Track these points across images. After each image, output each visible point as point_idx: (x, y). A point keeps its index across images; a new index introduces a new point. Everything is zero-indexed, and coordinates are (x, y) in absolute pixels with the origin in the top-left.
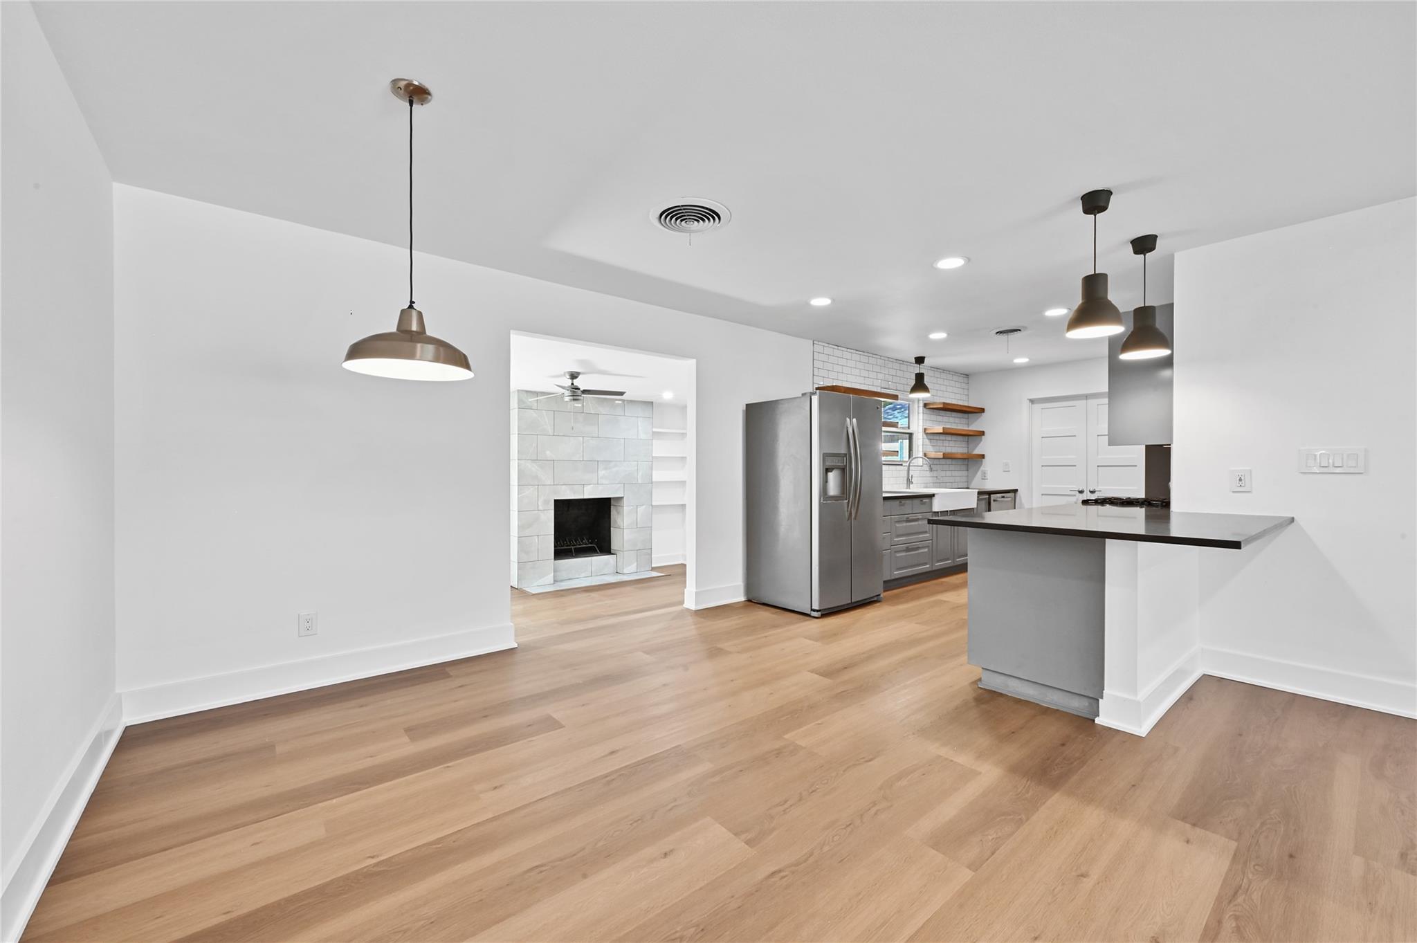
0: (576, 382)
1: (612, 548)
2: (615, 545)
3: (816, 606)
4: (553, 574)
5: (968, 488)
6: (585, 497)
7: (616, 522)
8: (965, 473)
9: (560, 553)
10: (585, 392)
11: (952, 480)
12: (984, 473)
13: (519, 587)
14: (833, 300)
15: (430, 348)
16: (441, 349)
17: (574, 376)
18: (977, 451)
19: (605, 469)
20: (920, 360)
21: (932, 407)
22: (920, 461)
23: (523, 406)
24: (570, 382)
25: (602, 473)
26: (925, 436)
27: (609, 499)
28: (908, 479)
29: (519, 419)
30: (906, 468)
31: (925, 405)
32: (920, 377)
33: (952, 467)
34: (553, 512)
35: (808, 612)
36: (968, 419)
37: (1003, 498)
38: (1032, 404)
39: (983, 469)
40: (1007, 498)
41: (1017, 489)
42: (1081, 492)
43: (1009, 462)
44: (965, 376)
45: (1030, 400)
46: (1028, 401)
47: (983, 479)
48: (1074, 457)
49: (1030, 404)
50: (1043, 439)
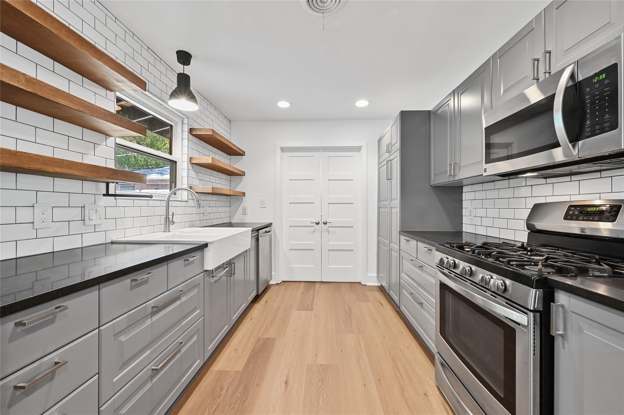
5: (230, 225)
8: (228, 209)
12: (244, 210)
18: (239, 189)
21: (198, 133)
22: (184, 195)
28: (167, 218)
30: (164, 203)
32: (184, 79)
36: (230, 160)
37: (266, 232)
38: (282, 152)
39: (243, 206)
40: (269, 232)
41: (272, 223)
42: (318, 224)
43: (265, 200)
44: (228, 121)
45: (281, 148)
46: (280, 148)
47: (243, 214)
48: (313, 196)
49: (281, 151)
50: (290, 181)
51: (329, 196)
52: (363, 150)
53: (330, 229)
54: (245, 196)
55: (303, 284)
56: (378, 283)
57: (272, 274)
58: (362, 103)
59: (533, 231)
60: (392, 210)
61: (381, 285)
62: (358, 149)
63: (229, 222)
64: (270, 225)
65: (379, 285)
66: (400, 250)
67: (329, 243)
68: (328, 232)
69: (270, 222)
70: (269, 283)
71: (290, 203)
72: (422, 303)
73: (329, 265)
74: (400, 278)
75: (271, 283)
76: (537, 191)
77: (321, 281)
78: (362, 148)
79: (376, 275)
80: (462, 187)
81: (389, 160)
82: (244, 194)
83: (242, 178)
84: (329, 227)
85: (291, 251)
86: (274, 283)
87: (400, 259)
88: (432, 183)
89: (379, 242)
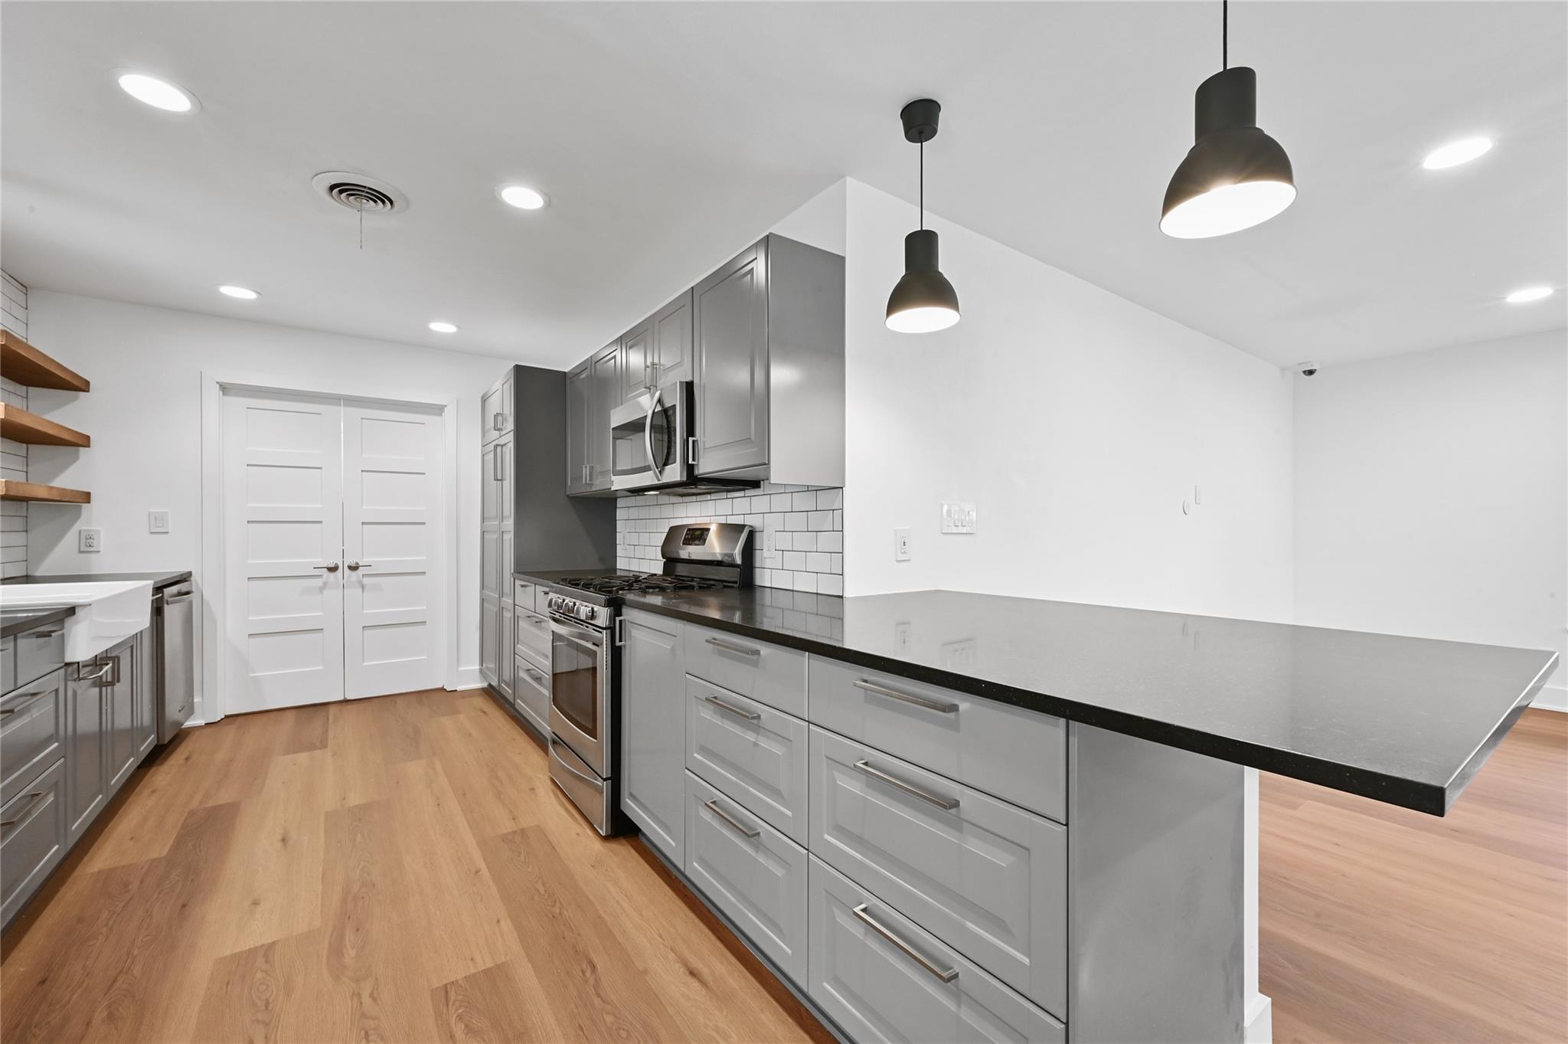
8: (19, 539)
12: (87, 539)
18: (64, 482)
36: (27, 398)
37: (180, 594)
38: (223, 394)
39: (83, 528)
40: (188, 593)
41: (190, 574)
42: (333, 569)
43: (167, 512)
44: (20, 287)
45: (221, 386)
46: (218, 385)
47: (81, 552)
48: (319, 506)
49: (221, 393)
50: (249, 467)
51: (365, 507)
52: (449, 413)
53: (366, 580)
54: (89, 502)
55: (290, 714)
56: (482, 682)
57: (195, 700)
58: (443, 327)
59: (671, 562)
60: (504, 535)
61: (490, 685)
62: (438, 410)
63: (25, 574)
64: (185, 578)
65: (485, 685)
66: (515, 605)
67: (365, 612)
68: (363, 587)
69: (184, 569)
70: (183, 727)
71: (248, 522)
72: (540, 678)
73: (363, 661)
74: (515, 654)
75: (188, 724)
76: (667, 511)
77: (342, 698)
78: (446, 409)
79: (477, 667)
80: (616, 499)
81: (497, 445)
82: (87, 497)
83: (78, 451)
84: (363, 575)
85: (253, 640)
86: (201, 722)
87: (516, 619)
88: (568, 493)
89: (483, 600)
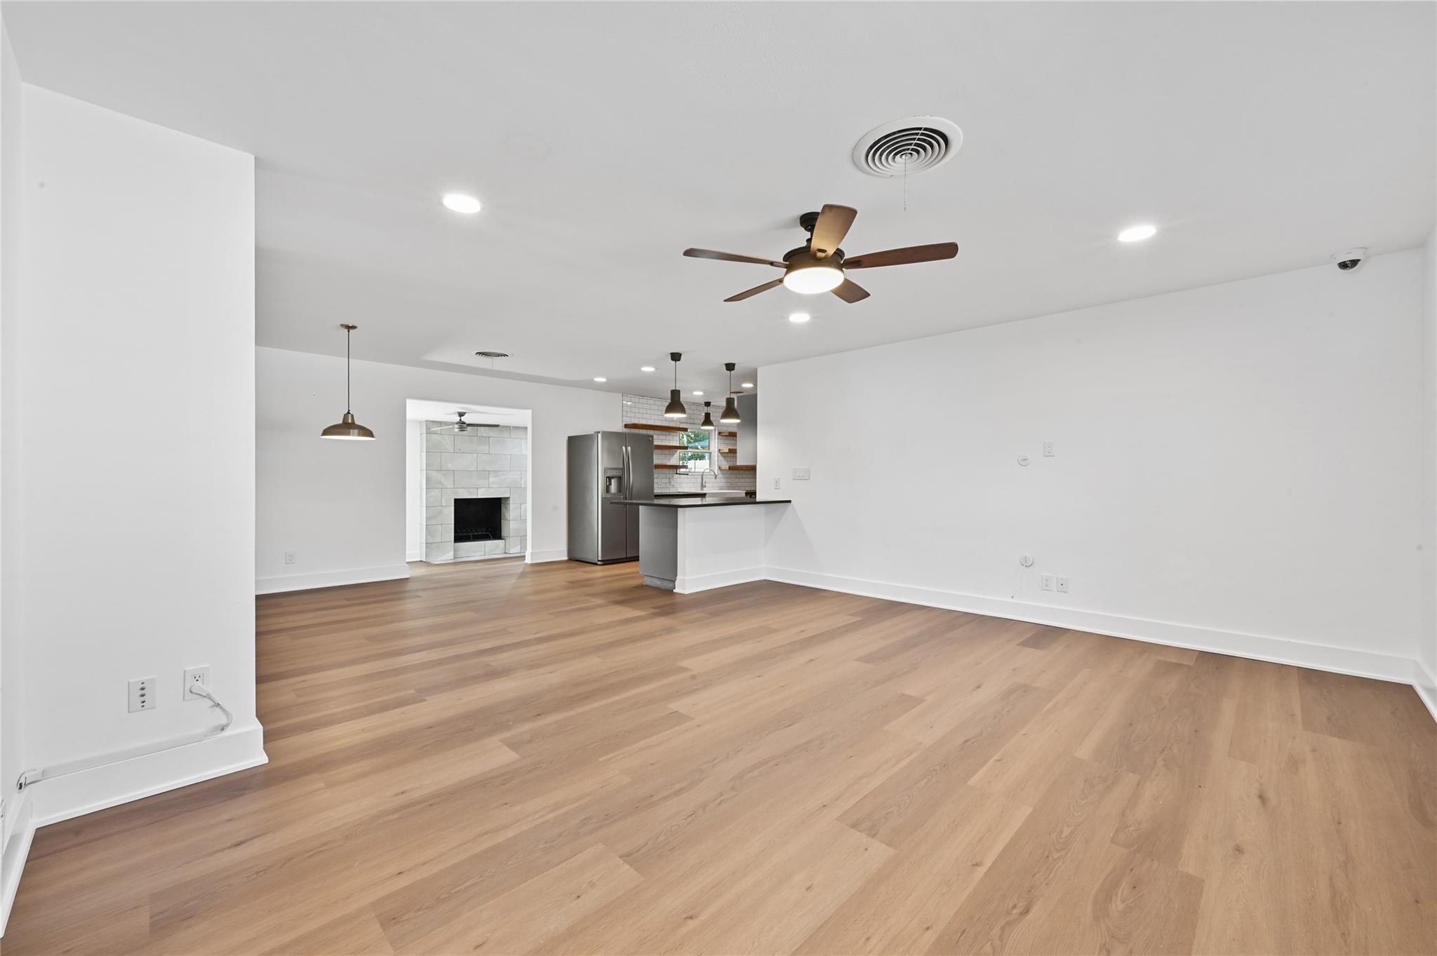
0: (463, 419)
1: (502, 535)
2: (504, 534)
3: (600, 559)
4: (453, 552)
6: (479, 497)
7: (504, 515)
9: (458, 539)
10: (469, 425)
11: (745, 484)
13: (427, 561)
14: (608, 380)
15: (356, 431)
16: (361, 431)
17: (461, 415)
19: (495, 477)
20: (708, 404)
21: (723, 434)
23: (429, 432)
24: (458, 419)
25: (492, 479)
26: (720, 455)
27: (500, 499)
28: (702, 484)
29: (427, 441)
31: (720, 433)
32: (707, 416)
33: (744, 476)
34: (453, 508)
35: (596, 562)
